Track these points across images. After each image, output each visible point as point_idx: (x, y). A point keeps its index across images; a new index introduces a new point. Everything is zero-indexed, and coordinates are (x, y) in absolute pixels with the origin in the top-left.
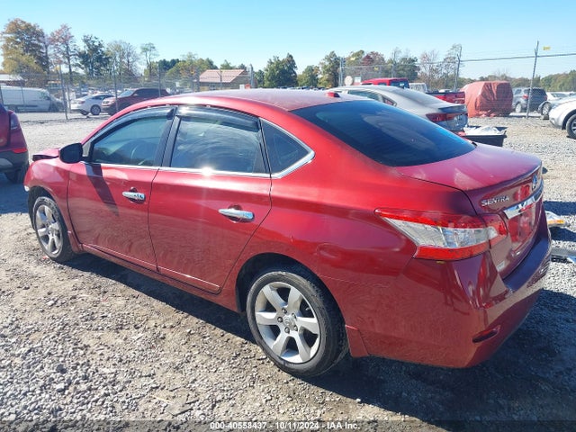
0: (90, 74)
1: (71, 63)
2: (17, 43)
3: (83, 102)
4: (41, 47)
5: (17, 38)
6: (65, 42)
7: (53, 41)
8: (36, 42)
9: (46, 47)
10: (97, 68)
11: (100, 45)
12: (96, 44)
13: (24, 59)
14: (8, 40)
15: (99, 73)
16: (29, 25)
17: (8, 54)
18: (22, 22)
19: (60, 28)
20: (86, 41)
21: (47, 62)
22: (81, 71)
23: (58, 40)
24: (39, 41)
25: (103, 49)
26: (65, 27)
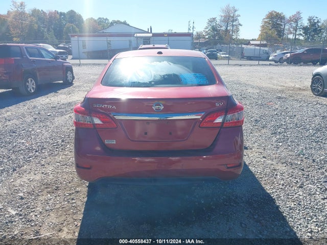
0: (306, 40)
1: (297, 33)
2: (269, 24)
3: (276, 56)
4: (281, 25)
5: (270, 21)
6: (296, 22)
7: (290, 21)
8: (279, 23)
9: (285, 25)
10: (313, 36)
11: (318, 22)
12: (316, 21)
13: (270, 32)
14: (266, 22)
15: (313, 39)
16: (278, 13)
17: (264, 30)
18: (275, 12)
19: (296, 13)
20: (309, 20)
21: (283, 33)
22: (301, 38)
23: (292, 21)
24: (281, 22)
25: (319, 24)
26: (299, 12)
